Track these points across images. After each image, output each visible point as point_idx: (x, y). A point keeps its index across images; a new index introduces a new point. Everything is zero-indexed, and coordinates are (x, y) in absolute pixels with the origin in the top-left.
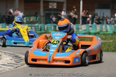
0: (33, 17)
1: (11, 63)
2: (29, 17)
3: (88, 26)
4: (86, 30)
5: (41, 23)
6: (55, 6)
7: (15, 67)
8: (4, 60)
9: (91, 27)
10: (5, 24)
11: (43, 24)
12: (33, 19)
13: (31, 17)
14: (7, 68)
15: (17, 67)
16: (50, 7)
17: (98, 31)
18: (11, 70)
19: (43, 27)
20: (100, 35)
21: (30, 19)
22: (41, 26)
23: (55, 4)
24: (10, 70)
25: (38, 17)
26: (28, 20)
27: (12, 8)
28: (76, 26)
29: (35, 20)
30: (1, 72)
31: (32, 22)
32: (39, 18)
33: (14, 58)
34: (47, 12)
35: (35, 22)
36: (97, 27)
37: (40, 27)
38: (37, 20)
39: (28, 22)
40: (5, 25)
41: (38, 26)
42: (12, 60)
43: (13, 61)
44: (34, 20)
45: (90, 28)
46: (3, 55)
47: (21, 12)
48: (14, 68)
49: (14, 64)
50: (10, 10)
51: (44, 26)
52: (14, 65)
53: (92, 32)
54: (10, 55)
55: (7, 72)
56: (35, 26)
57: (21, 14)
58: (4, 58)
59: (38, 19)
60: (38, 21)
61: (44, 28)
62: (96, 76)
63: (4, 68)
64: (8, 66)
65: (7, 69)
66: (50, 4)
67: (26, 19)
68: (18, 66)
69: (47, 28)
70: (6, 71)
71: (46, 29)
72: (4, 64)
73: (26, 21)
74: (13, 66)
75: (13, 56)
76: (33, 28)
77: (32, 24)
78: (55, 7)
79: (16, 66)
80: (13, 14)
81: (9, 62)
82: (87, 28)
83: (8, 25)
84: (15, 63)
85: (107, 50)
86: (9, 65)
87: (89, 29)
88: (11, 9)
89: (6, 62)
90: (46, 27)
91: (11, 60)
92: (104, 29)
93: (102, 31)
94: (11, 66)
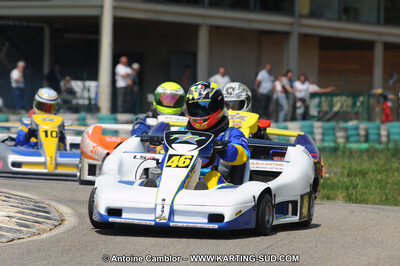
0: (344, 98)
2: (329, 98)
5: (370, 119)
12: (341, 107)
13: (336, 99)
19: (376, 131)
21: (331, 105)
22: (366, 130)
25: (361, 99)
26: (325, 107)
29: (349, 110)
31: (337, 113)
32: (362, 103)
35: (349, 113)
37: (362, 132)
38: (356, 109)
39: (326, 113)
41: (357, 128)
44: (344, 108)
47: (303, 83)
51: (379, 129)
56: (346, 129)
57: (302, 88)
59: (358, 104)
60: (361, 110)
61: (379, 135)
67: (319, 105)
69: (388, 136)
71: (384, 139)
73: (319, 112)
76: (340, 134)
77: (338, 121)
90: (384, 133)
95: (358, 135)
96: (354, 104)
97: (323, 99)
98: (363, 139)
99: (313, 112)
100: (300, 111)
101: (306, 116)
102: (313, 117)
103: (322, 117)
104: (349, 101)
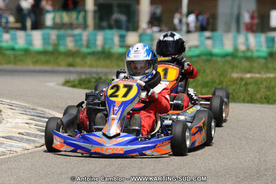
1: (28, 134)
3: (203, 36)
7: (38, 145)
8: (8, 125)
14: (18, 147)
15: (44, 145)
18: (29, 151)
22: (88, 36)
24: (26, 152)
33: (34, 120)
37: (85, 38)
42: (31, 126)
43: (33, 126)
46: (7, 112)
48: (37, 147)
49: (36, 136)
51: (95, 35)
52: (37, 139)
54: (25, 111)
55: (17, 158)
56: (73, 36)
58: (9, 120)
61: (95, 40)
63: (11, 146)
64: (21, 140)
65: (19, 150)
70: (15, 154)
72: (10, 134)
74: (34, 141)
75: (32, 114)
79: (42, 141)
81: (22, 131)
82: (200, 41)
84: (39, 133)
85: (265, 98)
86: (23, 139)
89: (14, 130)
91: (27, 123)
93: (236, 50)
94: (28, 140)
95: (81, 40)
96: (77, 18)
98: (84, 43)
103: (56, 26)
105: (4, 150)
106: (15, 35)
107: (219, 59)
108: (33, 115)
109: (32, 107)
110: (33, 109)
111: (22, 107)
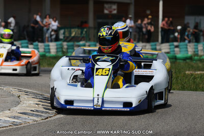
0: (76, 30)
1: (37, 111)
2: (69, 30)
3: (173, 45)
4: (168, 53)
5: (89, 40)
6: (115, 10)
7: (44, 118)
8: (24, 105)
9: (177, 47)
10: (26, 41)
11: (94, 41)
13: (73, 30)
14: (31, 119)
15: (47, 118)
16: (106, 12)
17: (190, 54)
18: (38, 122)
20: (194, 62)
21: (70, 33)
22: (90, 46)
23: (115, 7)
24: (35, 122)
25: (85, 30)
26: (67, 34)
27: (40, 14)
28: (151, 46)
29: (79, 35)
30: (20, 126)
31: (73, 37)
32: (86, 32)
33: (42, 102)
34: (100, 21)
35: (79, 37)
36: (188, 47)
38: (83, 35)
39: (68, 37)
40: (27, 43)
41: (84, 45)
43: (40, 106)
44: (77, 35)
45: (176, 49)
46: (24, 97)
47: (55, 21)
48: (42, 119)
49: (42, 112)
50: (35, 16)
52: (43, 114)
53: (179, 55)
54: (35, 96)
55: (29, 127)
58: (25, 102)
59: (84, 33)
60: (85, 35)
62: (186, 134)
63: (26, 119)
64: (32, 115)
65: (30, 121)
66: (106, 6)
67: (64, 33)
68: (50, 116)
70: (28, 124)
72: (25, 111)
73: (64, 37)
74: (41, 116)
77: (74, 41)
78: (115, 12)
79: (46, 115)
80: (41, 23)
81: (33, 109)
82: (170, 49)
83: (32, 44)
84: (44, 110)
86: (34, 114)
87: (174, 51)
88: (37, 15)
89: (28, 108)
91: (37, 104)
92: (201, 50)
93: (197, 55)
94: (38, 115)
96: (82, 32)
97: (66, 30)
99: (61, 37)
100: (54, 37)
101: (57, 39)
102: (61, 40)
103: (66, 39)
104: (79, 31)
105: (21, 121)
106: (37, 45)
107: (181, 61)
108: (41, 99)
109: (41, 94)
110: (41, 95)
111: (34, 93)
